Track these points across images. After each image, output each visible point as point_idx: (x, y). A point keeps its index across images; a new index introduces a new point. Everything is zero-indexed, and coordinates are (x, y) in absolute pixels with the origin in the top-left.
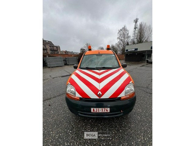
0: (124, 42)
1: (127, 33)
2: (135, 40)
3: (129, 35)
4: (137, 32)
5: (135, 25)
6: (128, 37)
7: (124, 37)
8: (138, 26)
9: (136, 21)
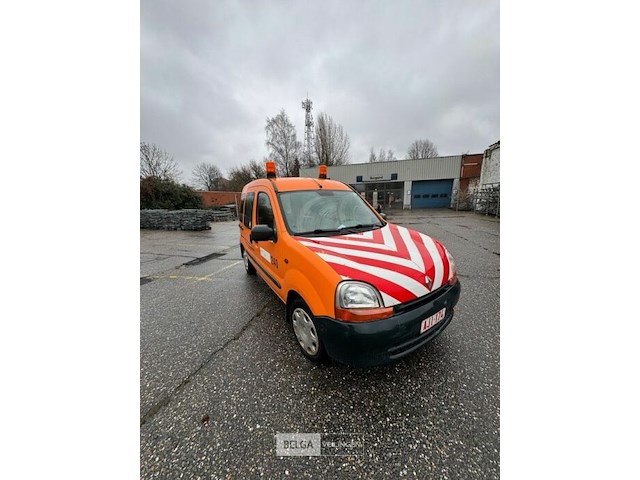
0: (286, 157)
1: (292, 133)
2: (314, 155)
3: (298, 140)
4: (314, 134)
5: (307, 117)
6: (297, 145)
7: (286, 144)
8: (315, 121)
9: (308, 107)
